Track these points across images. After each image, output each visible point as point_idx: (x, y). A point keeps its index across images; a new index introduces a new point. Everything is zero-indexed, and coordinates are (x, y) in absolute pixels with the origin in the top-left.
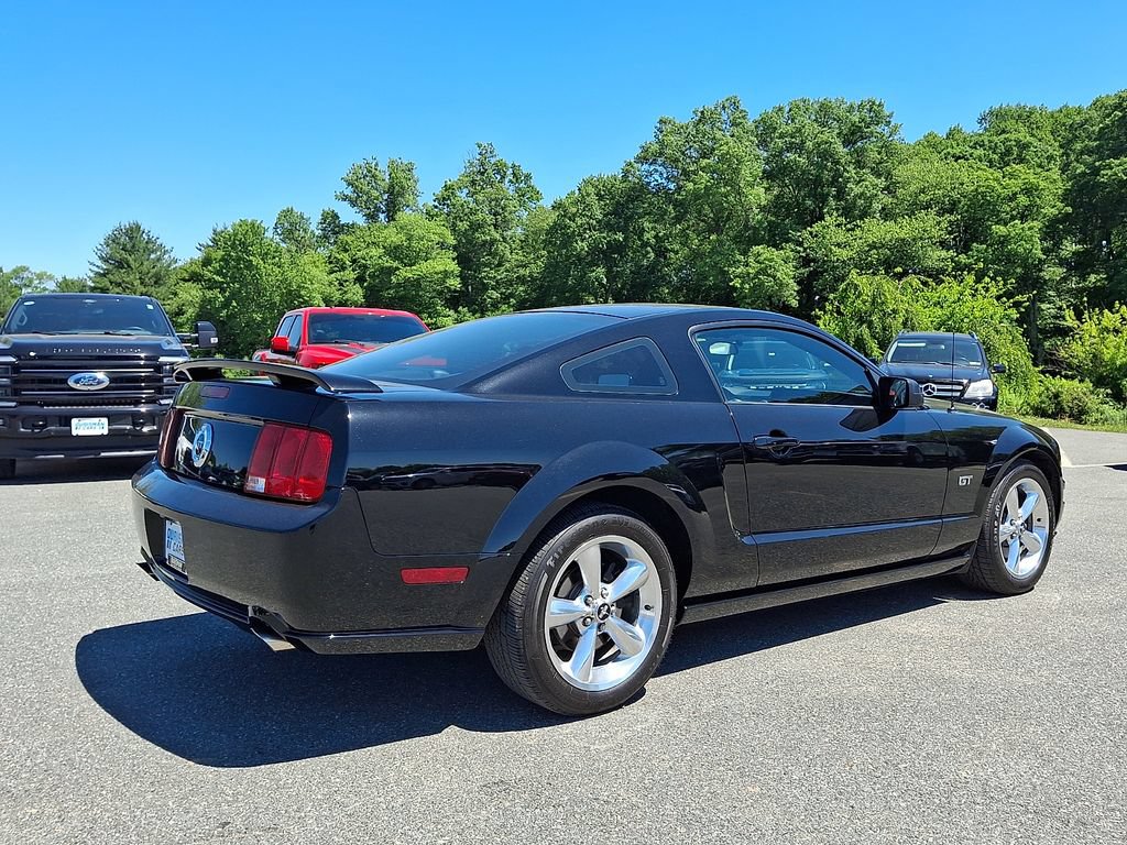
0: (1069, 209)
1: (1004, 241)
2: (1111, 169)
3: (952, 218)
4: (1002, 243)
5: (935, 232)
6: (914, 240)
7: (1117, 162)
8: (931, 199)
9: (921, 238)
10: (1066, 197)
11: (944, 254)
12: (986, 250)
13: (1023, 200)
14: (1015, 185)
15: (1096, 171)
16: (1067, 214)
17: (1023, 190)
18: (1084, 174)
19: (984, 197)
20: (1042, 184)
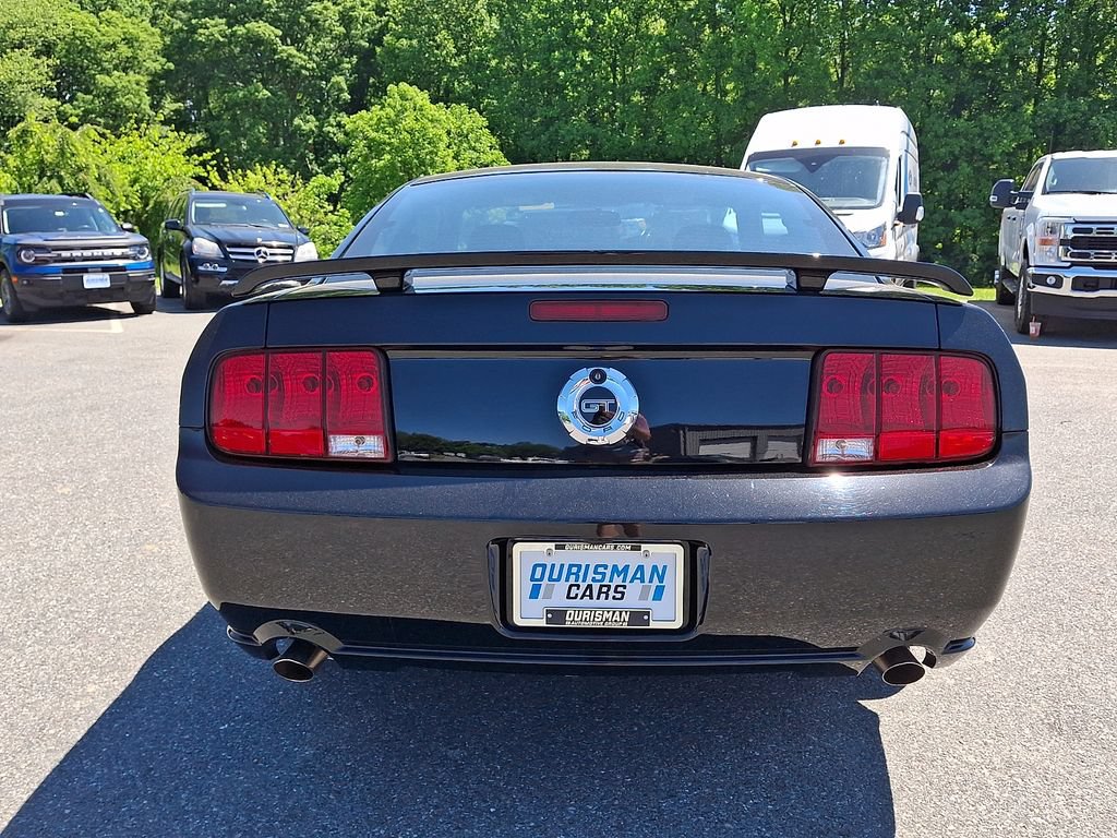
0: (172, 66)
1: (110, 94)
2: (208, 29)
3: (50, 62)
4: (109, 95)
5: (34, 75)
6: (10, 82)
7: (213, 22)
8: (24, 38)
9: (19, 82)
10: (167, 53)
11: (46, 101)
12: (92, 101)
13: (124, 50)
14: (114, 34)
15: (193, 30)
16: (169, 71)
17: (123, 40)
18: (181, 30)
19: (83, 42)
20: (143, 36)
